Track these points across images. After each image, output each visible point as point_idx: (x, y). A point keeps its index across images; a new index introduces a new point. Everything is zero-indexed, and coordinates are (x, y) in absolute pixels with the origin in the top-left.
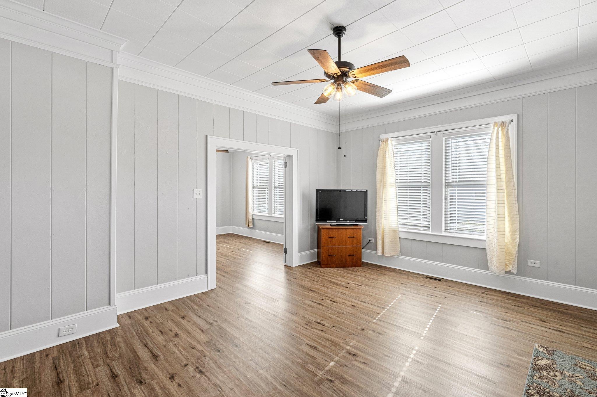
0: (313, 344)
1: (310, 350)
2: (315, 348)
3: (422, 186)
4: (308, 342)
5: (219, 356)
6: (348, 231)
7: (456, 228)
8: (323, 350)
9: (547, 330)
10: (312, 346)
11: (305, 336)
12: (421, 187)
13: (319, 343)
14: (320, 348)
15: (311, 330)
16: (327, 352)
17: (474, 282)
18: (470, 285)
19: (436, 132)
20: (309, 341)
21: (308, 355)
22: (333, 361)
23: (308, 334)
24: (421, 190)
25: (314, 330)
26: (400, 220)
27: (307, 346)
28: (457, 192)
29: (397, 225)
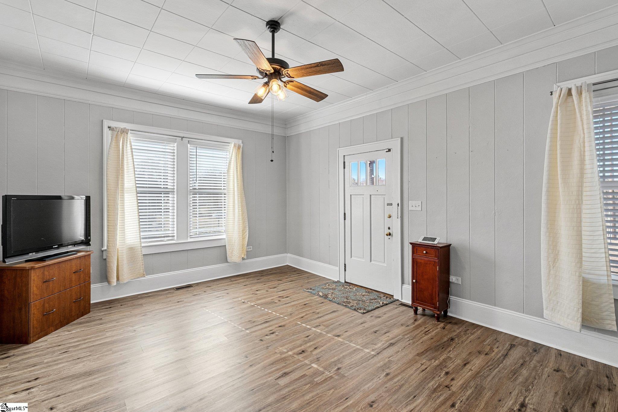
3: (163, 193)
6: (74, 262)
7: (198, 233)
9: (286, 284)
12: (161, 194)
17: (210, 278)
18: (216, 280)
19: (182, 138)
24: (161, 197)
26: (142, 234)
28: (198, 199)
29: (139, 240)
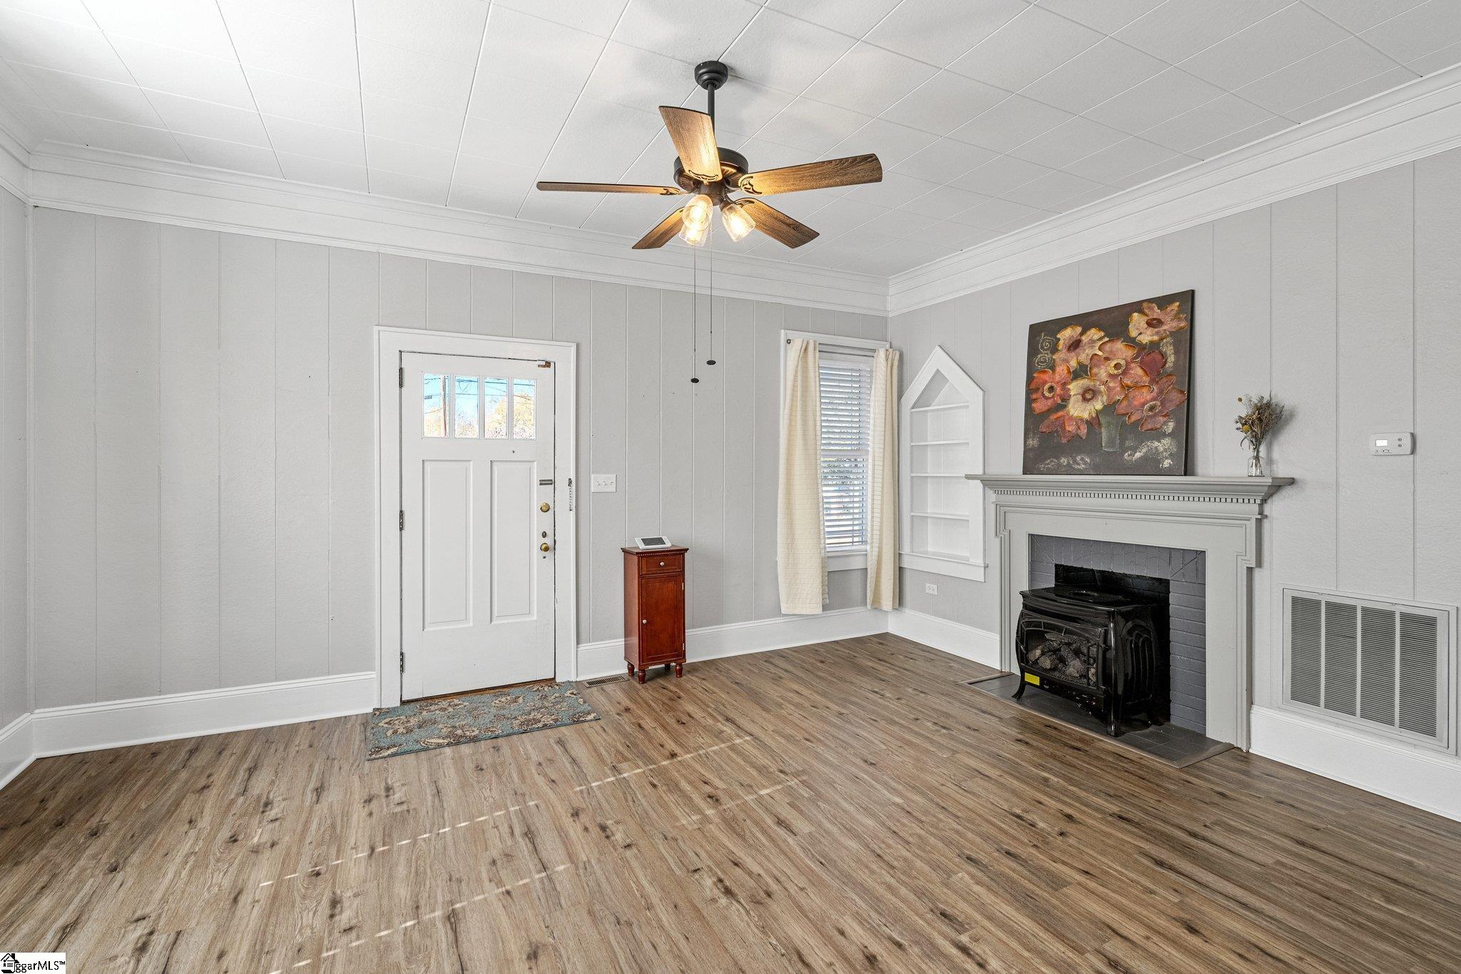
0: (781, 832)
1: (792, 821)
2: (780, 822)
4: (790, 840)
5: (1004, 843)
8: (765, 816)
10: (785, 827)
11: (792, 855)
13: (764, 831)
14: (769, 821)
15: (767, 871)
16: (760, 811)
20: (785, 841)
21: (801, 812)
22: (761, 796)
23: (781, 863)
25: (756, 869)
27: (795, 830)
